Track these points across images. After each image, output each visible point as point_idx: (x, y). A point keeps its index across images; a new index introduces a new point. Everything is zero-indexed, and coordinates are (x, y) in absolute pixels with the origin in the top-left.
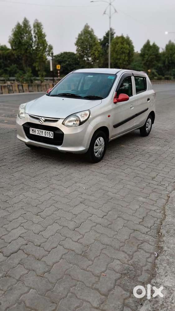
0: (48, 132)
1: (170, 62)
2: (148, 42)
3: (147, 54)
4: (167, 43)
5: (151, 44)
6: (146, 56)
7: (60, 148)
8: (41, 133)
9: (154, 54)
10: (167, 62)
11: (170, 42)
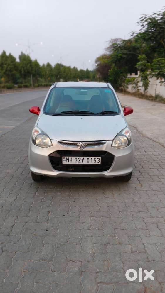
0: (92, 159)
1: (26, 71)
2: (4, 53)
3: (6, 64)
4: (20, 54)
5: (7, 54)
6: (5, 66)
7: (107, 173)
8: (81, 161)
9: (12, 64)
10: (23, 72)
11: (22, 53)
